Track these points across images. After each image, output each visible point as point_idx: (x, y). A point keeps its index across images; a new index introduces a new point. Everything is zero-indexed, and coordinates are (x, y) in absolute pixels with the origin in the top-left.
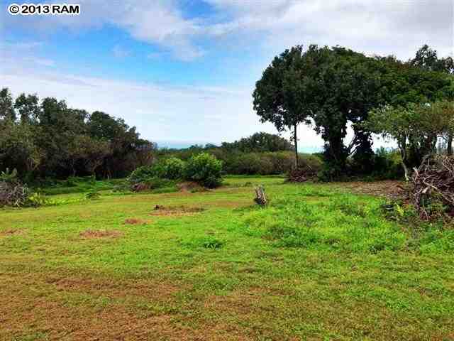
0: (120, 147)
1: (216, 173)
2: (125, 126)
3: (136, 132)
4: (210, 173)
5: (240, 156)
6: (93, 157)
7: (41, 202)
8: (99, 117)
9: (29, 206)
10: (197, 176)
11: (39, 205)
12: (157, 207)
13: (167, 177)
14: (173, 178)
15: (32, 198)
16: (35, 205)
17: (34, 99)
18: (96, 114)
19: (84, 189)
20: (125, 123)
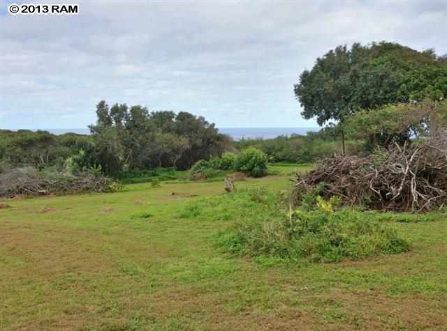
0: (199, 142)
1: (262, 164)
2: (206, 123)
3: (215, 127)
4: (255, 165)
5: (319, 145)
6: (175, 151)
7: (117, 189)
8: (184, 116)
9: (108, 192)
10: (244, 168)
11: (116, 191)
12: (173, 194)
13: (220, 168)
14: (226, 169)
15: (111, 186)
16: (112, 191)
17: (124, 108)
18: (181, 113)
19: (165, 178)
20: (206, 120)
